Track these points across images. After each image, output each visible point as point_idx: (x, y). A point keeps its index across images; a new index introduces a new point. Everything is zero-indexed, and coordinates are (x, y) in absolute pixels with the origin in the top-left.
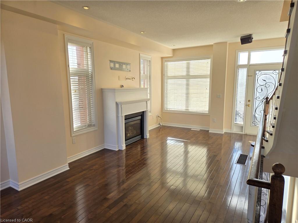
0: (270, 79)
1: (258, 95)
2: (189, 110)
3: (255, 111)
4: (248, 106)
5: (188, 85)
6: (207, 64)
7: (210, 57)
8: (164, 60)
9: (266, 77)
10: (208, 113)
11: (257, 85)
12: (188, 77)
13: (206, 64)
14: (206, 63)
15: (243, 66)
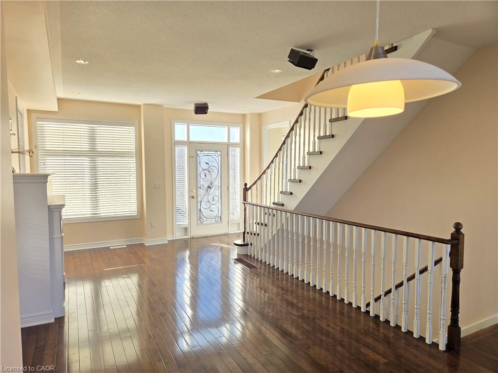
0: (213, 162)
1: (202, 182)
2: (101, 215)
3: (200, 205)
4: (193, 197)
5: (94, 169)
6: (129, 134)
7: (133, 124)
8: (33, 115)
9: (209, 159)
10: (136, 214)
11: (200, 170)
12: (93, 153)
13: (127, 134)
14: (127, 132)
15: (181, 143)
